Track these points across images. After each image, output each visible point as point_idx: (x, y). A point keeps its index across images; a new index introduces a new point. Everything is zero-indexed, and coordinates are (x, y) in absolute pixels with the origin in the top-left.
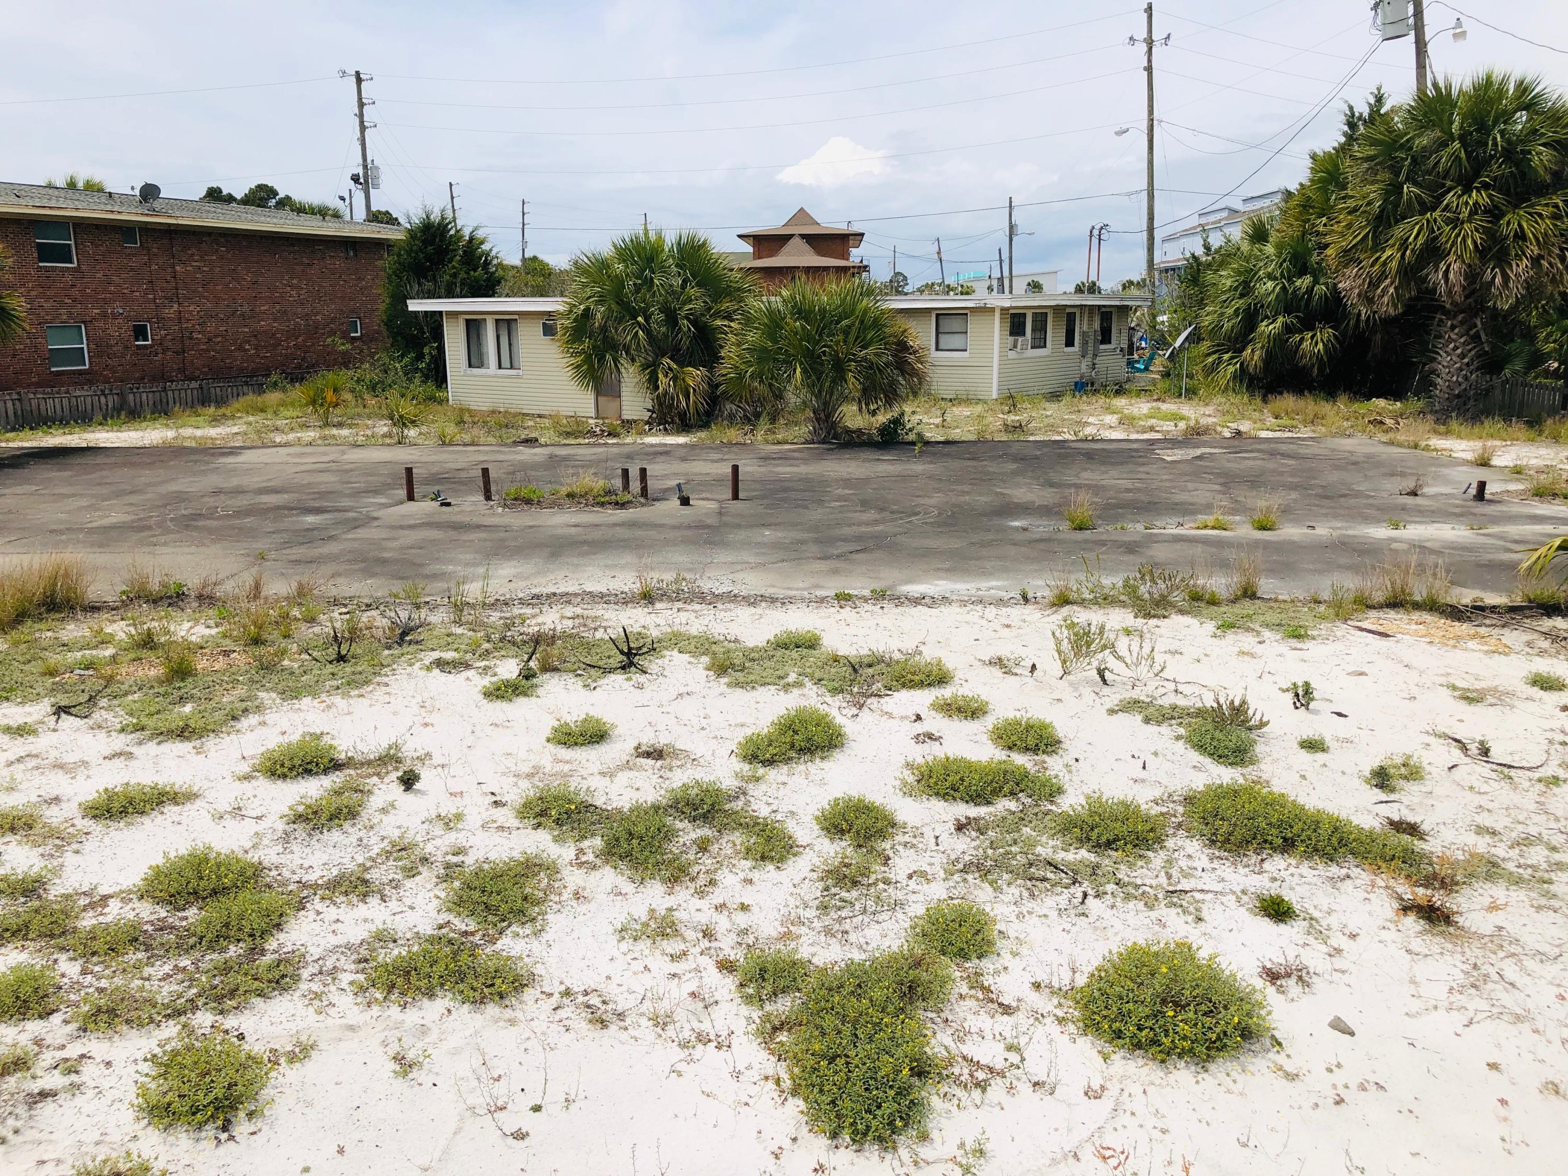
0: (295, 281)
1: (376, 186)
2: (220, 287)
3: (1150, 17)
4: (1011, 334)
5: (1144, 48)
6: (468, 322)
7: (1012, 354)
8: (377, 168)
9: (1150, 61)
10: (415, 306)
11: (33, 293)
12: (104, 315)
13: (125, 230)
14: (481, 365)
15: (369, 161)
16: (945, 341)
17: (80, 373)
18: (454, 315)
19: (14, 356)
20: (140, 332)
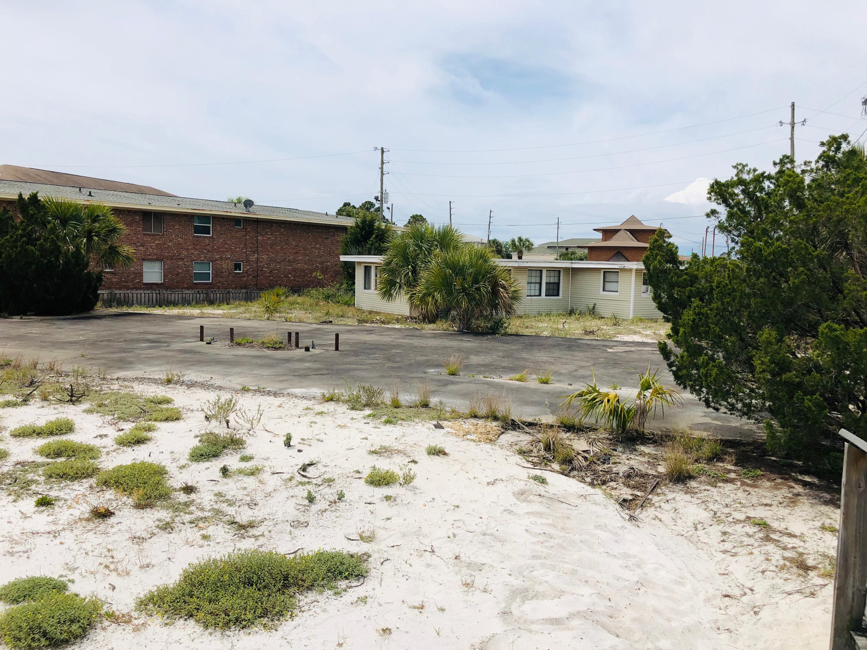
0: (318, 246)
1: (386, 202)
2: (279, 248)
3: (793, 110)
4: (644, 284)
5: (789, 128)
6: (366, 267)
7: (643, 295)
8: (388, 194)
9: (792, 134)
10: (344, 258)
11: (189, 247)
12: (221, 258)
13: (237, 221)
14: (369, 288)
15: (384, 190)
16: (608, 286)
17: (207, 284)
18: (360, 263)
19: (178, 275)
20: (237, 266)
